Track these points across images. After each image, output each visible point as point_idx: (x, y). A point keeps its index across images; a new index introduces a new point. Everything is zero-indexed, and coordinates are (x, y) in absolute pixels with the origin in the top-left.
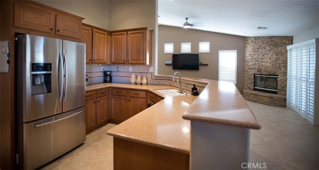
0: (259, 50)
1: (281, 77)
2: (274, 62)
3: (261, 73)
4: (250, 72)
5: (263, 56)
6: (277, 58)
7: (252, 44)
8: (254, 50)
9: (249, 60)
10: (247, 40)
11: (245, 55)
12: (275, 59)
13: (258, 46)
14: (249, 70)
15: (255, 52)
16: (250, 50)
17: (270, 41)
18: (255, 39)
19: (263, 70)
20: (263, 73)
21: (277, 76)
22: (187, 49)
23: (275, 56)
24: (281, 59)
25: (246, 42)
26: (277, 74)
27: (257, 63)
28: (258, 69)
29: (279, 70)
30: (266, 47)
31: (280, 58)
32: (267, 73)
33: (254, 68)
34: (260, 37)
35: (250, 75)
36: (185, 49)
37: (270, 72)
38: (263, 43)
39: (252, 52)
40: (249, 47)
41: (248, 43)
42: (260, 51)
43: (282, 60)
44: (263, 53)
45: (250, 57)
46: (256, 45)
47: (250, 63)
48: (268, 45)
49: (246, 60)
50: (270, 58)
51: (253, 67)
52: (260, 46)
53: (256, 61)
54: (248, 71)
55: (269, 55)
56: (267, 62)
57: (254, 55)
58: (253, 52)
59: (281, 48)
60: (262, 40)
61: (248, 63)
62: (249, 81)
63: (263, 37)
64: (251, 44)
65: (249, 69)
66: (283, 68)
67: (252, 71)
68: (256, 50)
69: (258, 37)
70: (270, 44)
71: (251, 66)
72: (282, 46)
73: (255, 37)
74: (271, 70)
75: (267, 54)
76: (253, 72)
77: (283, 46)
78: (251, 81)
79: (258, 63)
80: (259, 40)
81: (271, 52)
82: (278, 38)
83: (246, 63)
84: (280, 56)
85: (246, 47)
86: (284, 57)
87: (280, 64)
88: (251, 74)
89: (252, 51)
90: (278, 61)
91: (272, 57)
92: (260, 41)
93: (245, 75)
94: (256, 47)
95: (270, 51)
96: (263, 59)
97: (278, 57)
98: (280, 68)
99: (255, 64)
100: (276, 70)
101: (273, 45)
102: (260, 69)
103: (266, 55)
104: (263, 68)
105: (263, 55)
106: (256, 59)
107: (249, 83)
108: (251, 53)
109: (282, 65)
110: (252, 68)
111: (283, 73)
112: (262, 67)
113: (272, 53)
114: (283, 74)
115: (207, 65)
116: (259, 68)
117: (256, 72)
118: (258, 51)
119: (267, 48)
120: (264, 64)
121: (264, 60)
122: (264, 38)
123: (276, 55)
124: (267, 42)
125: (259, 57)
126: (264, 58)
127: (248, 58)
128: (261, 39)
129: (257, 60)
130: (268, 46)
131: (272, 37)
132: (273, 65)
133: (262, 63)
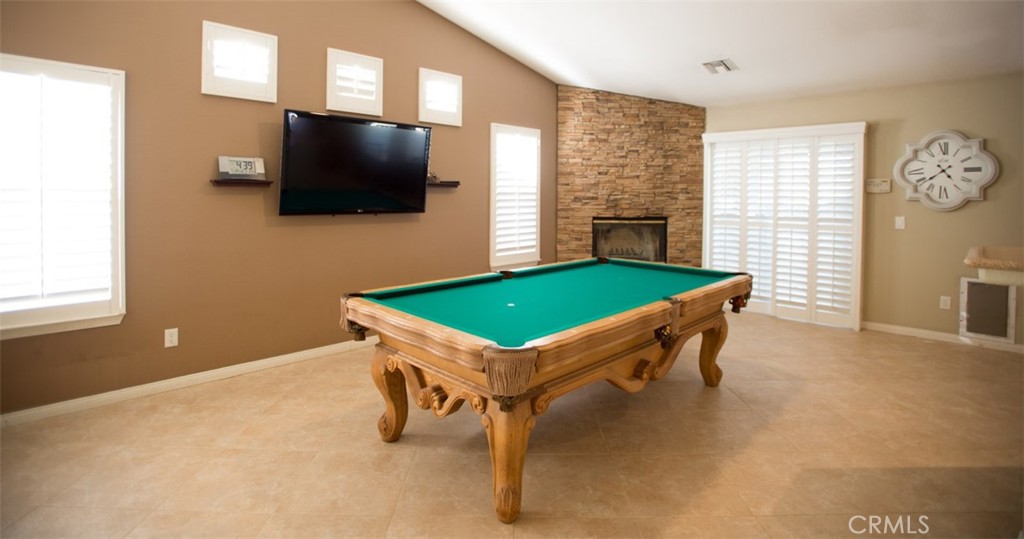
0: (612, 136)
1: (677, 220)
2: (659, 176)
3: (619, 213)
4: (578, 210)
5: (625, 156)
6: (668, 166)
7: (587, 114)
8: (594, 137)
9: (574, 169)
10: (568, 99)
11: (558, 149)
12: (662, 168)
13: (606, 124)
14: (577, 205)
15: (596, 143)
16: (579, 136)
17: (646, 113)
18: (598, 99)
19: (624, 204)
20: (626, 214)
21: (666, 219)
23: (659, 161)
24: (677, 169)
25: (561, 104)
26: (665, 214)
27: (603, 178)
28: (607, 200)
29: (673, 201)
30: (634, 130)
31: (674, 168)
32: (638, 213)
33: (592, 198)
34: (614, 94)
35: (580, 221)
37: (647, 209)
38: (624, 115)
39: (587, 143)
40: (576, 122)
41: (571, 109)
42: (615, 140)
43: (681, 172)
44: (623, 148)
45: (579, 160)
46: (601, 121)
47: (578, 181)
48: (641, 123)
49: (565, 169)
50: (647, 166)
51: (590, 195)
52: (613, 124)
53: (599, 173)
54: (573, 209)
55: (642, 156)
56: (638, 177)
57: (595, 154)
58: (592, 140)
59: (678, 136)
60: (621, 107)
61: (570, 179)
62: (574, 245)
63: (623, 97)
64: (583, 114)
65: (576, 199)
66: (682, 197)
67: (587, 207)
68: (601, 137)
69: (609, 93)
70: (646, 122)
71: (582, 191)
72: (678, 130)
73: (595, 92)
74: (651, 201)
75: (637, 151)
76: (589, 211)
77: (682, 131)
78: (584, 242)
79: (609, 182)
80: (610, 105)
81: (650, 146)
82: (668, 106)
83: (562, 180)
84: (675, 160)
85: (564, 123)
86: (684, 163)
87: (675, 184)
88: (582, 218)
89: (587, 138)
90: (670, 174)
91: (654, 163)
92: (613, 108)
93: (561, 222)
94: (602, 127)
95: (647, 142)
96: (623, 166)
97: (669, 164)
98: (675, 196)
99: (596, 184)
100: (664, 201)
101: (655, 126)
102: (615, 200)
103: (636, 154)
104: (627, 196)
105: (624, 154)
106: (599, 166)
107: (576, 251)
108: (580, 144)
109: (680, 186)
110: (588, 198)
111: (683, 209)
112: (623, 192)
113: (651, 151)
114: (683, 214)
116: (612, 198)
117: (599, 211)
118: (605, 141)
119: (638, 134)
120: (627, 182)
121: (627, 170)
122: (627, 100)
123: (665, 156)
124: (638, 116)
125: (612, 160)
126: (627, 165)
127: (571, 161)
128: (616, 101)
129: (602, 169)
130: (641, 126)
131: (651, 102)
132: (655, 187)
133: (618, 181)
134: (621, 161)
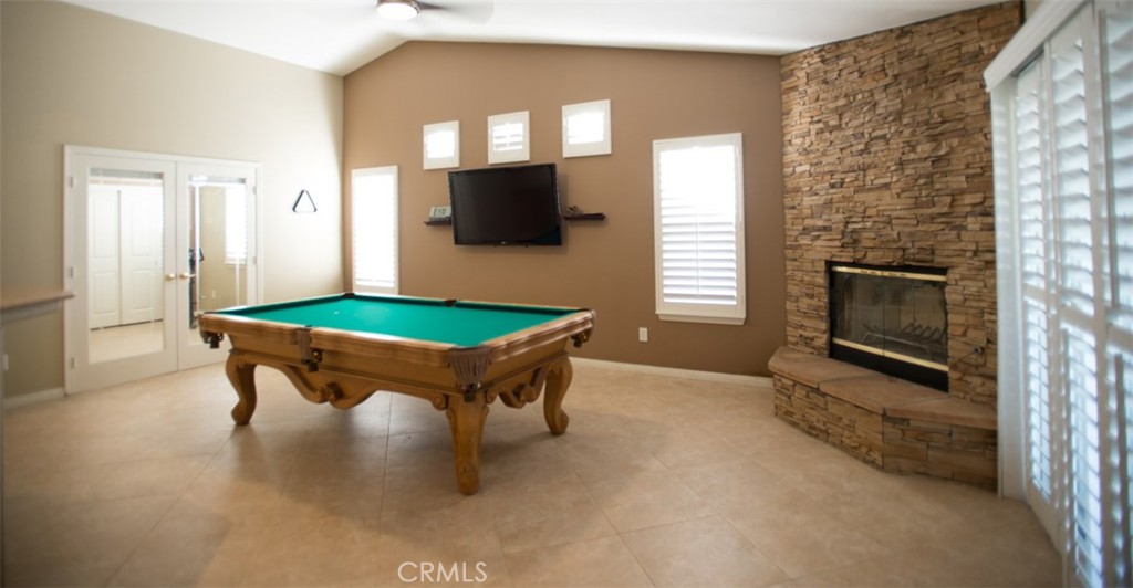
0: (846, 118)
1: (963, 278)
2: (921, 181)
3: (859, 255)
4: (809, 248)
5: (866, 150)
6: (940, 159)
7: (813, 89)
8: (821, 125)
9: (802, 182)
10: (791, 73)
11: (783, 154)
12: (928, 163)
13: (837, 98)
14: (805, 241)
15: (827, 135)
16: (805, 128)
17: (895, 58)
18: (824, 61)
19: (867, 239)
20: (871, 258)
21: (943, 271)
22: (512, 144)
23: (924, 148)
24: (958, 163)
25: (786, 84)
26: (939, 260)
27: (837, 194)
28: (843, 233)
29: (954, 233)
30: (877, 98)
31: (954, 157)
32: (888, 258)
33: (825, 229)
34: (845, 42)
35: (809, 266)
36: (504, 145)
37: (904, 250)
38: (862, 74)
39: (813, 138)
40: (801, 108)
41: (794, 88)
42: (852, 123)
43: (968, 166)
44: (863, 134)
45: (806, 167)
46: (830, 95)
47: (808, 201)
48: (888, 80)
49: (790, 184)
50: (901, 164)
51: (820, 223)
52: (846, 96)
53: (833, 186)
54: (800, 246)
55: (894, 143)
56: (887, 186)
57: (824, 154)
58: (820, 132)
59: (960, 87)
60: (856, 61)
61: (798, 199)
62: (804, 303)
63: (861, 41)
64: (809, 91)
65: (806, 231)
66: (972, 223)
67: (817, 243)
68: (833, 122)
69: (837, 45)
70: (896, 77)
71: (812, 216)
72: (959, 75)
73: (821, 50)
74: (911, 234)
75: (883, 137)
76: (822, 249)
77: (967, 72)
78: (814, 302)
79: (846, 199)
80: (842, 63)
81: (905, 121)
82: (933, 28)
83: (788, 201)
84: (955, 142)
85: (788, 113)
86: (976, 146)
87: (955, 196)
88: (813, 261)
89: (814, 128)
90: (945, 174)
91: (912, 156)
92: (845, 67)
93: (790, 265)
94: (832, 106)
95: (899, 115)
96: (864, 169)
97: (942, 152)
98: (958, 221)
99: (829, 204)
100: (935, 234)
101: (910, 80)
102: (854, 231)
103: (882, 142)
104: (869, 224)
105: (861, 147)
106: (832, 173)
107: (806, 315)
108: (808, 142)
109: (969, 199)
110: (819, 229)
111: (975, 253)
112: (864, 217)
113: (907, 132)
114: (977, 263)
115: (599, 217)
116: (851, 227)
117: (834, 251)
118: (839, 127)
119: (886, 103)
120: (870, 198)
121: (871, 175)
122: (863, 45)
123: (934, 138)
124: (883, 68)
125: (849, 160)
126: (869, 167)
127: (798, 170)
128: (849, 54)
129: (836, 179)
130: (886, 87)
131: (903, 31)
132: (917, 205)
133: (859, 197)
134: (860, 160)
